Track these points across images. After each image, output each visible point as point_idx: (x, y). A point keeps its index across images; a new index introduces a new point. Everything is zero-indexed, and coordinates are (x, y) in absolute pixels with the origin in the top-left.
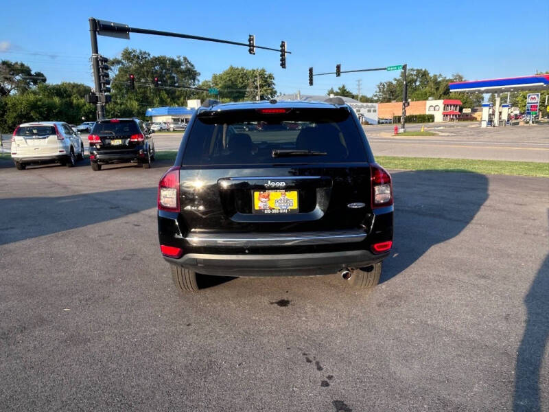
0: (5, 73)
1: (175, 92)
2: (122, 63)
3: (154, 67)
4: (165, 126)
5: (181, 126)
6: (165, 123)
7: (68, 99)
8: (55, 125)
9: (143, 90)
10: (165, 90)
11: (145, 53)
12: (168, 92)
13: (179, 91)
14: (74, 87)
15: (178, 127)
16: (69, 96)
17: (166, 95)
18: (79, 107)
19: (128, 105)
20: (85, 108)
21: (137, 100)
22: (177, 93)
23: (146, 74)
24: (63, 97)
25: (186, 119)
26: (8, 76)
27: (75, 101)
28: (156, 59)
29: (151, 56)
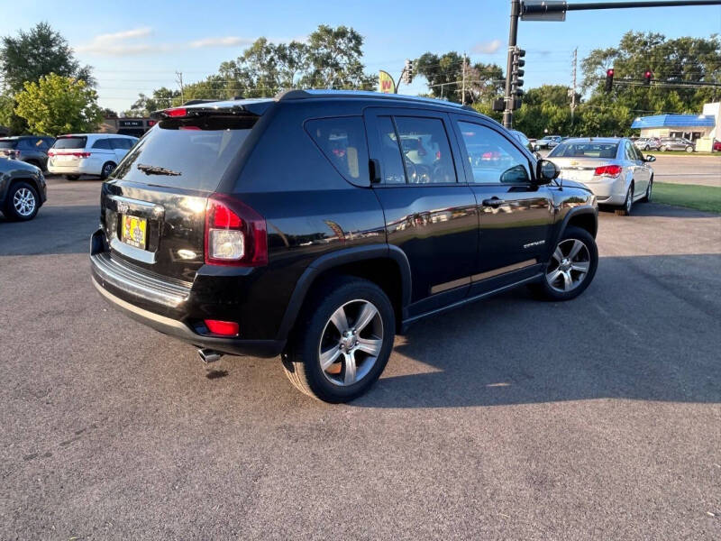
0: (476, 79)
1: (693, 92)
2: (620, 55)
3: (668, 55)
4: (654, 144)
5: (681, 143)
6: (656, 139)
7: (537, 107)
8: (420, 138)
9: (642, 91)
10: (677, 89)
11: (658, 36)
12: (681, 92)
13: (701, 90)
14: (553, 90)
15: (675, 146)
16: (539, 103)
17: (678, 97)
18: (547, 116)
19: (614, 112)
20: (555, 117)
21: (629, 106)
22: (698, 94)
23: (651, 66)
24: (532, 104)
25: (694, 134)
26: (478, 82)
27: (544, 109)
28: (674, 42)
29: (666, 40)
